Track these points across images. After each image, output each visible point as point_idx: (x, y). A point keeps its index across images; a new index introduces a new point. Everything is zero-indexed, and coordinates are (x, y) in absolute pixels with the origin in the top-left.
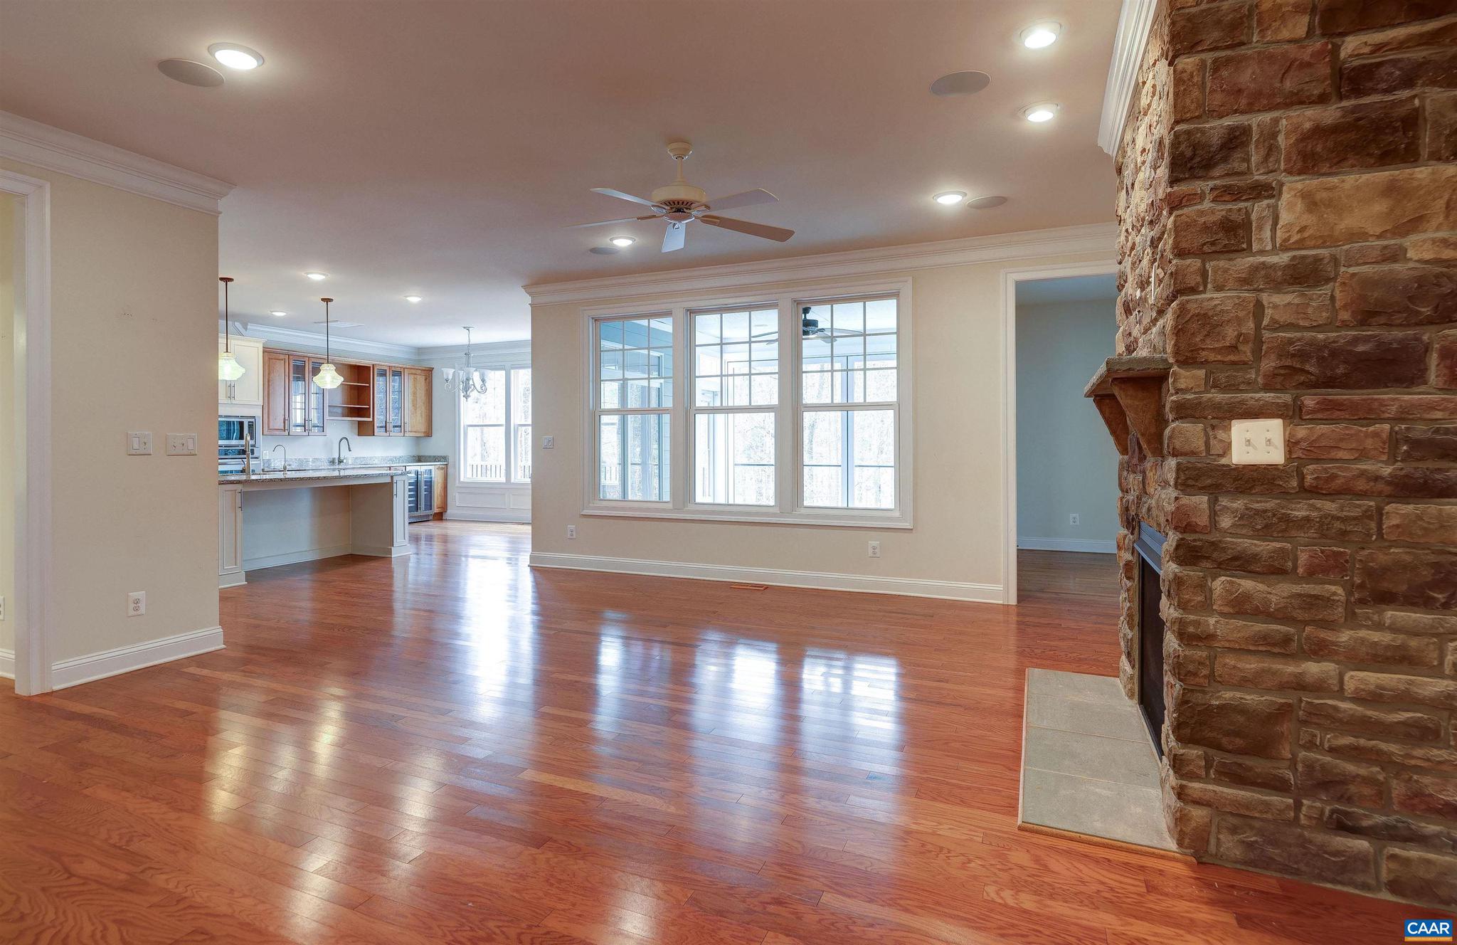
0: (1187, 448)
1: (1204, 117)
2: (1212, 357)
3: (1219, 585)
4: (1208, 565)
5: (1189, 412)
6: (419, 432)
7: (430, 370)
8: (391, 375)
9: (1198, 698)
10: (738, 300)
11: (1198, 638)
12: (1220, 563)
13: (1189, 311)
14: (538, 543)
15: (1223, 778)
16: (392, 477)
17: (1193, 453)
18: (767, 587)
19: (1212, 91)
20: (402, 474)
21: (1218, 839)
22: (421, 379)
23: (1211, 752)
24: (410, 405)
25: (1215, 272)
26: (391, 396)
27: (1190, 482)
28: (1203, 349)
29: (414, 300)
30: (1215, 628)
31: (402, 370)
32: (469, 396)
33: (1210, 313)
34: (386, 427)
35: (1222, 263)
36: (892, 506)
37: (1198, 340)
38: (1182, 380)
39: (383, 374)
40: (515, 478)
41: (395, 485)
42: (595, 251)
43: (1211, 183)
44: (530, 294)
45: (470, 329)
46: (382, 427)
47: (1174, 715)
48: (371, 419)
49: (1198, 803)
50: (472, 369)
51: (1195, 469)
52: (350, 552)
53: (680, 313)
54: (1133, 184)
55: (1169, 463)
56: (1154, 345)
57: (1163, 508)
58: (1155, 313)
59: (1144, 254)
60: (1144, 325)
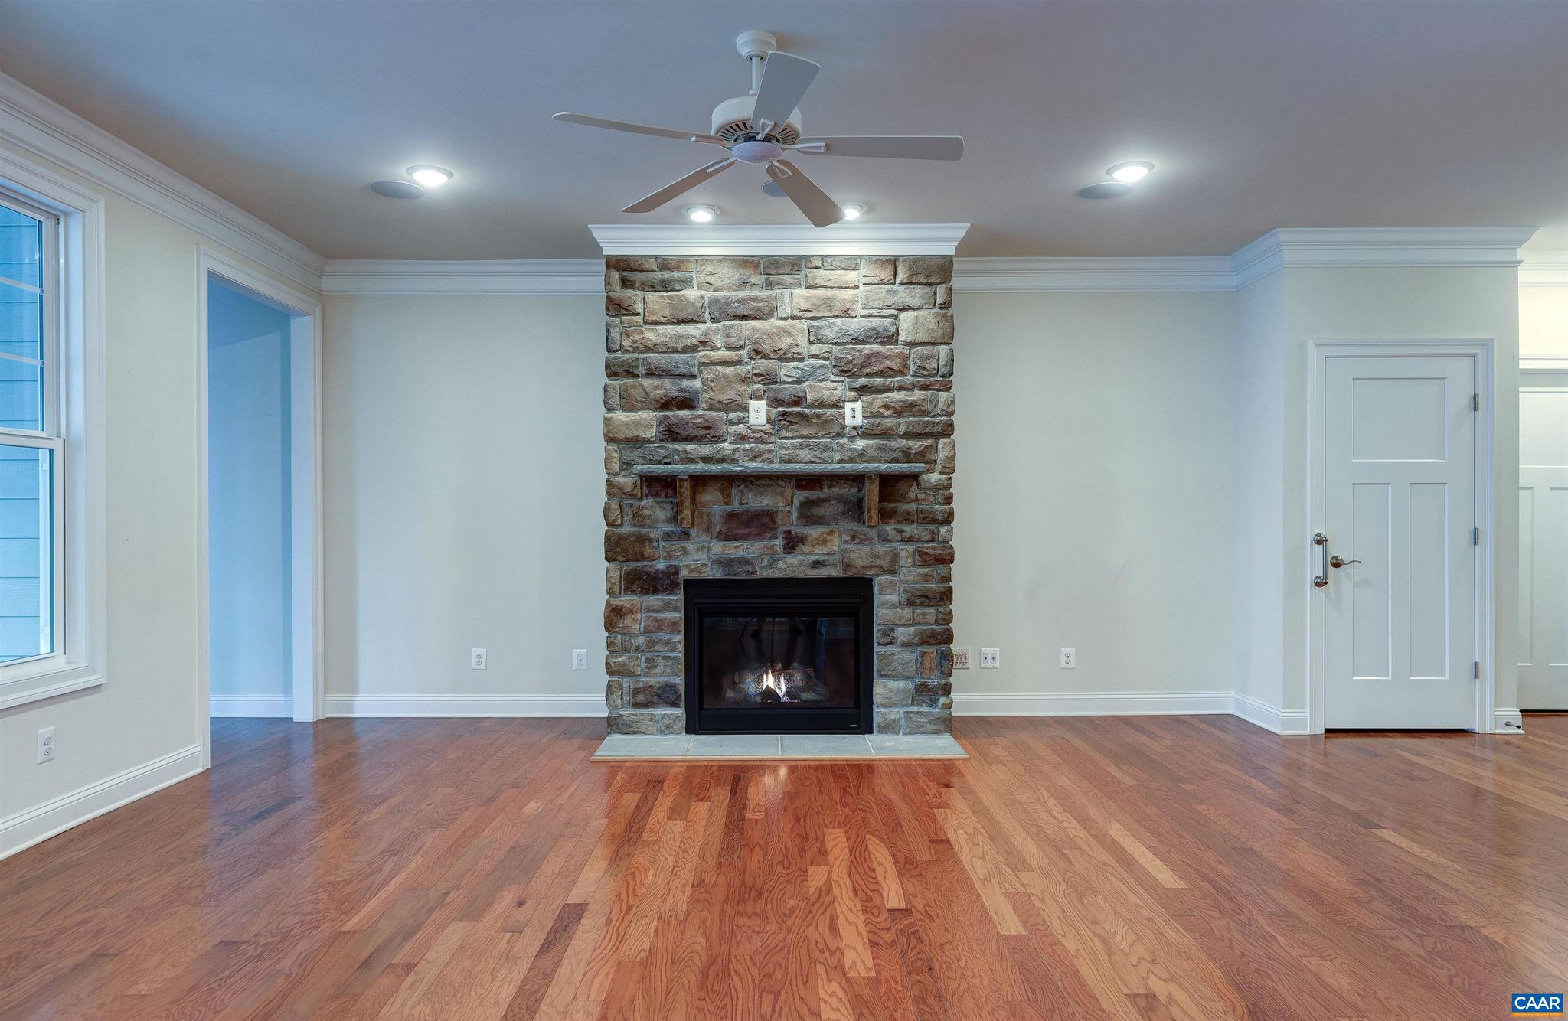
54: (747, 316)
55: (933, 527)
56: (862, 454)
57: (899, 555)
58: (854, 433)
59: (800, 382)
60: (805, 432)
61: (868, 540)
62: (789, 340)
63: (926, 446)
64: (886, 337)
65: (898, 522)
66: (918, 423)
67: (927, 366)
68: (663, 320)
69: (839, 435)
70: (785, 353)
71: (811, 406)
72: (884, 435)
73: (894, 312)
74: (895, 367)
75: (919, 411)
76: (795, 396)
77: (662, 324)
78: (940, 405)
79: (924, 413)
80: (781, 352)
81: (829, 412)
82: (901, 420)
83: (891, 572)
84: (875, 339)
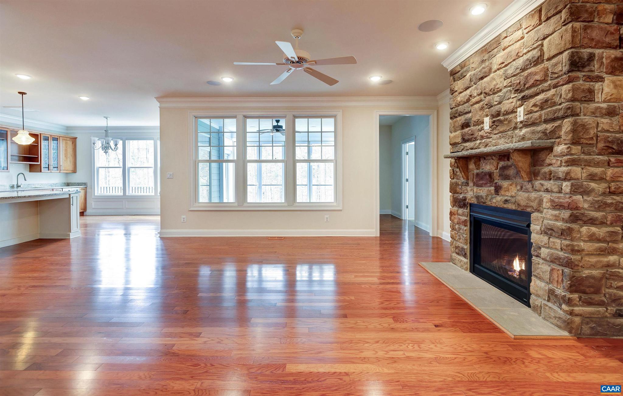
0: (576, 177)
1: (579, 48)
2: (585, 141)
3: (584, 229)
4: (581, 222)
5: (576, 163)
6: (69, 170)
7: (76, 138)
8: (52, 140)
9: (577, 275)
10: (268, 113)
11: (578, 251)
12: (585, 221)
13: (578, 123)
14: (163, 225)
15: (584, 304)
16: (70, 195)
17: (578, 179)
18: (284, 238)
19: (584, 38)
20: (76, 193)
21: (581, 328)
22: (70, 143)
23: (581, 294)
24: (64, 156)
25: (584, 108)
26: (52, 152)
27: (576, 190)
28: (582, 138)
29: (85, 98)
30: (584, 247)
31: (58, 137)
32: (107, 152)
33: (586, 124)
34: (49, 168)
35: (586, 105)
36: (333, 201)
37: (581, 134)
38: (573, 150)
39: (47, 139)
40: (128, 193)
41: (71, 199)
42: (210, 83)
43: (583, 74)
44: (159, 102)
45: (108, 118)
46: (46, 168)
47: (569, 282)
48: (39, 163)
49: (577, 315)
50: (110, 139)
51: (578, 185)
52: (38, 237)
53: (241, 117)
54: (482, 77)
55: (559, 183)
56: (523, 137)
57: (543, 200)
58: (521, 125)
59: (500, 103)
60: (501, 130)
61: (527, 191)
62: (494, 83)
63: (556, 127)
64: (534, 61)
65: (542, 179)
66: (550, 112)
67: (556, 71)
68: (462, 90)
69: (515, 128)
70: (494, 90)
71: (504, 115)
72: (533, 124)
73: (540, 43)
74: (539, 79)
75: (551, 103)
76: (497, 111)
77: (462, 92)
78: (563, 96)
79: (554, 104)
80: (492, 90)
81: (510, 116)
82: (543, 112)
83: (538, 211)
84: (530, 65)
